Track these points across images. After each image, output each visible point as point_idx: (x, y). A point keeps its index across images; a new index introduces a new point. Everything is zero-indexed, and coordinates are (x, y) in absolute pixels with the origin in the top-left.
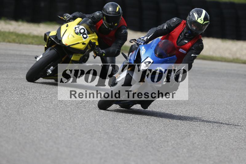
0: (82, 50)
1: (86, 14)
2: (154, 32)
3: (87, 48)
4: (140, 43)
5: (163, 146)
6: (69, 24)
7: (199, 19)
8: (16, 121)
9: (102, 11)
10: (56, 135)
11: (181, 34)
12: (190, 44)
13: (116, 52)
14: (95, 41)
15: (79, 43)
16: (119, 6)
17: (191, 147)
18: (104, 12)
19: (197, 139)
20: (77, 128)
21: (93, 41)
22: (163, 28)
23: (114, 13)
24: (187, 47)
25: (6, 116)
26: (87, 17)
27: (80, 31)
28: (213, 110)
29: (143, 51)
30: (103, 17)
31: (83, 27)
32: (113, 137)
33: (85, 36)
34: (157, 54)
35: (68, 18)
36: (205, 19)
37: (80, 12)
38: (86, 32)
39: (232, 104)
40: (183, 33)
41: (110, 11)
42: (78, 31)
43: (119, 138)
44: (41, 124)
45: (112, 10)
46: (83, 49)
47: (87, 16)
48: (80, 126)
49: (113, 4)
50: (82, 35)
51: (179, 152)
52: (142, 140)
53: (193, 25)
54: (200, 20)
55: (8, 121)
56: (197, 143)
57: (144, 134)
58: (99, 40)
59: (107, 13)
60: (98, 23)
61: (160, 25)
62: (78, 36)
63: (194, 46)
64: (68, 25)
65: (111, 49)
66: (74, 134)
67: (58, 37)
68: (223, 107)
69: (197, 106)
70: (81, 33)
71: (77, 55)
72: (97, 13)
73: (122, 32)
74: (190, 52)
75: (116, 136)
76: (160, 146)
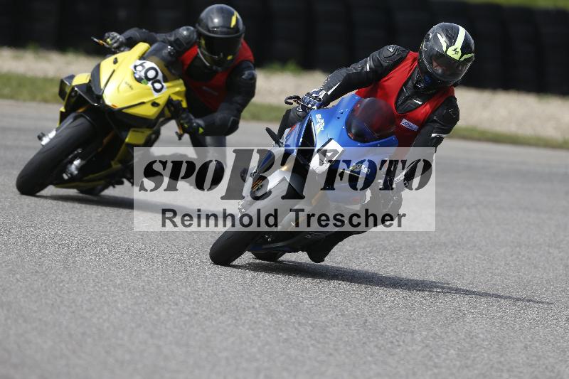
0: (151, 120)
1: (157, 33)
2: (341, 79)
3: (161, 114)
4: (310, 106)
5: (401, 343)
6: (119, 56)
7: (451, 49)
8: (61, 285)
9: (197, 25)
10: (155, 317)
11: (405, 84)
12: (428, 106)
13: (230, 122)
14: (180, 98)
15: (143, 103)
16: (236, 14)
17: (466, 345)
18: (202, 27)
19: (482, 327)
20: (202, 299)
21: (175, 98)
22: (362, 69)
23: (225, 30)
24: (419, 115)
25: (37, 272)
26: (159, 39)
27: (146, 73)
28: (518, 258)
29: (319, 124)
30: (200, 39)
31: (153, 65)
32: (286, 322)
33: (158, 86)
34: (353, 131)
35: (115, 43)
36: (465, 48)
37: (141, 28)
38: (160, 77)
39: (562, 246)
40: (410, 82)
41: (217, 25)
42: (142, 74)
43: (300, 324)
44: (119, 291)
45: (221, 25)
46: (154, 118)
47: (160, 37)
48: (208, 296)
49: (222, 8)
50: (150, 83)
51: (438, 356)
52: (353, 328)
53: (435, 64)
54: (454, 52)
55: (42, 284)
56: (481, 336)
57: (357, 315)
58: (188, 95)
59: (209, 31)
60: (186, 55)
61: (357, 61)
62: (142, 85)
63: (437, 113)
64: (116, 59)
65: (219, 116)
66: (196, 314)
67: (93, 89)
68: (541, 252)
69: (481, 250)
70: (148, 79)
71: (137, 131)
72: (184, 32)
73: (243, 77)
74: (428, 128)
75: (293, 320)
76: (397, 343)
